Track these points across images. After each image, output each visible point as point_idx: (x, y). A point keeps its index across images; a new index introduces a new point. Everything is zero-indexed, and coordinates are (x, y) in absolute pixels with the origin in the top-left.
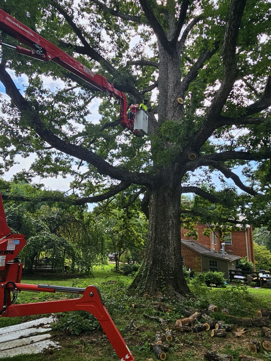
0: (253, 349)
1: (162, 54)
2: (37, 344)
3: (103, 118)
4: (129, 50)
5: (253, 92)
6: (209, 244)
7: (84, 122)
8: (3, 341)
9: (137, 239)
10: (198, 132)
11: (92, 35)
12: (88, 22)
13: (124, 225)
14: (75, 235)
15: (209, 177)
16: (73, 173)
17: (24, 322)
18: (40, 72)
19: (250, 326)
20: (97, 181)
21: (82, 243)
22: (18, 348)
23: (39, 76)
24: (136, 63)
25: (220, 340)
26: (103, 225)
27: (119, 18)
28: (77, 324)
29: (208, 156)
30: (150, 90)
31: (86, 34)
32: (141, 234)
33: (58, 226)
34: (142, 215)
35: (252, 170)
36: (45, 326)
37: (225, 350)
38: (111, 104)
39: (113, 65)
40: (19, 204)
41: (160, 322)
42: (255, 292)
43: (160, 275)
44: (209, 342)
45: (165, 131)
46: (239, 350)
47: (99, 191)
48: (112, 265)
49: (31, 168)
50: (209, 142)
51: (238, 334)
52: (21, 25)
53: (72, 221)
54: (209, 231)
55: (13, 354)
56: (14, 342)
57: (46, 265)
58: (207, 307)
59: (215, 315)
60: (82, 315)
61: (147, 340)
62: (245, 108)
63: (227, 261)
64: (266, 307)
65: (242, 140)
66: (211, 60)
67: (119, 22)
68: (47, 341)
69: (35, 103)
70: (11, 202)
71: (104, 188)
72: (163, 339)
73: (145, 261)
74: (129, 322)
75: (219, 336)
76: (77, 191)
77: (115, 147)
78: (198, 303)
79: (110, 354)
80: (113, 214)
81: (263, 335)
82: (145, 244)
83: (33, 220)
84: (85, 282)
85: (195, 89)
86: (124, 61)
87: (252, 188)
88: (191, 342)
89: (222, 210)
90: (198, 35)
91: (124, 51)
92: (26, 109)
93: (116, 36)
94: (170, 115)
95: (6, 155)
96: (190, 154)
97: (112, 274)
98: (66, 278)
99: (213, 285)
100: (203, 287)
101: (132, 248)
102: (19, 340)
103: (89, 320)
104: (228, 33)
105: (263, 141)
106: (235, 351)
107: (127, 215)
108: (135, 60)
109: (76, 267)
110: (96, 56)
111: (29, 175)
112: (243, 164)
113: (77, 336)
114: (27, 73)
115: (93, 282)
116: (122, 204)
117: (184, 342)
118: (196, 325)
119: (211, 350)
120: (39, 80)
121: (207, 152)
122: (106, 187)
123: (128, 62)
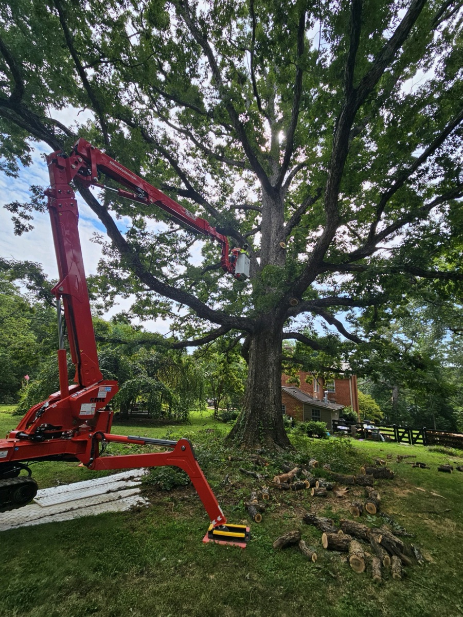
0: (355, 512)
1: (266, 198)
2: (125, 500)
3: (205, 260)
4: (233, 194)
5: (357, 238)
6: (312, 392)
7: (186, 264)
8: (89, 495)
9: (237, 385)
10: (299, 277)
11: (196, 179)
12: (193, 166)
13: (224, 370)
14: (173, 379)
15: (312, 323)
16: (173, 316)
17: (113, 474)
18: (143, 215)
19: (353, 485)
20: (196, 325)
21: (180, 387)
22: (104, 504)
23: (143, 218)
24: (240, 207)
25: (320, 500)
26: (203, 370)
27: (224, 163)
28: (169, 478)
29: (310, 302)
30: (254, 234)
31: (190, 178)
32: (241, 380)
33: (156, 369)
34: (242, 360)
35: (356, 316)
36: (136, 479)
37: (326, 511)
38: (214, 247)
39: (216, 208)
40: (116, 346)
41: (257, 478)
42: (359, 445)
43: (259, 425)
44: (309, 502)
45: (267, 276)
46: (340, 512)
47: (199, 334)
48: (210, 411)
49: (131, 309)
50: (312, 287)
51: (340, 493)
52: (124, 169)
53: (171, 364)
54: (311, 378)
55: (97, 511)
56: (100, 496)
57: (143, 409)
58: (307, 462)
59: (315, 471)
60: (174, 468)
61: (242, 498)
62: (347, 254)
63: (330, 411)
64: (370, 463)
65: (345, 286)
66: (315, 205)
67: (225, 167)
68: (135, 496)
69: (137, 245)
70: (108, 345)
71: (204, 332)
72: (260, 498)
73: (243, 410)
74: (225, 477)
75: (319, 496)
76: (177, 334)
77: (216, 291)
78: (298, 457)
79: (201, 514)
80: (213, 358)
81: (366, 496)
82: (245, 390)
83: (131, 363)
84: (181, 430)
85: (297, 234)
86: (228, 204)
87: (356, 336)
88: (289, 502)
89: (325, 357)
90: (302, 181)
91: (227, 195)
92: (126, 251)
93: (221, 181)
94: (272, 259)
95: (107, 296)
96: (292, 300)
97: (210, 421)
98: (163, 424)
99: (315, 436)
100: (304, 439)
101: (231, 394)
102: (106, 494)
103: (182, 474)
104: (331, 181)
105: (367, 287)
106: (337, 513)
107: (227, 360)
108: (239, 204)
109: (173, 413)
110: (200, 200)
111: (129, 316)
112: (346, 310)
113: (168, 491)
114: (131, 215)
115: (189, 431)
116: (222, 349)
117: (282, 501)
118: (296, 482)
119: (310, 511)
120: (143, 222)
121: (311, 297)
122: (206, 330)
123: (231, 206)
